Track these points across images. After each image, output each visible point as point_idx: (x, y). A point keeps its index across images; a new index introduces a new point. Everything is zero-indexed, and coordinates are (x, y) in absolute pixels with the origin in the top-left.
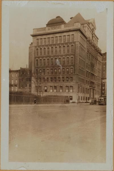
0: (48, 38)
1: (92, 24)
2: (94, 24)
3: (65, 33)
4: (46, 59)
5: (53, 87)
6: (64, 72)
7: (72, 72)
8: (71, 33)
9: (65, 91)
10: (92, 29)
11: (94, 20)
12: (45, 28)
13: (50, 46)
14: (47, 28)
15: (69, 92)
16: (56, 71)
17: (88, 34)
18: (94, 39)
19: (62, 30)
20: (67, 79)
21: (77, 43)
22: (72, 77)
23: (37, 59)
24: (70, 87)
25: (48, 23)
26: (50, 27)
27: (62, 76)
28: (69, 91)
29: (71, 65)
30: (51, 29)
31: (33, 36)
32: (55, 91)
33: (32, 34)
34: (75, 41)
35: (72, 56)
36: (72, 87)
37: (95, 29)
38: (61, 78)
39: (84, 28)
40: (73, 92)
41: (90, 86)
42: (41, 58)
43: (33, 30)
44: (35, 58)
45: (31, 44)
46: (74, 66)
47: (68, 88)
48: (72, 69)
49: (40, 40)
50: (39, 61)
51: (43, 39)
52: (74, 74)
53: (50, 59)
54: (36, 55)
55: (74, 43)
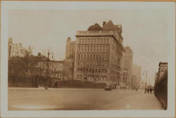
0: (89, 39)
1: (120, 29)
2: (121, 29)
3: (102, 37)
4: (86, 55)
5: (92, 76)
6: (100, 65)
7: (106, 66)
8: (106, 38)
9: (101, 79)
10: (119, 33)
11: (121, 26)
12: (87, 31)
13: (90, 45)
14: (88, 32)
15: (104, 81)
16: (94, 64)
17: (117, 38)
18: (120, 40)
19: (100, 34)
20: (103, 70)
21: (110, 45)
22: (106, 70)
23: (79, 54)
24: (105, 76)
25: (89, 28)
26: (90, 31)
27: (99, 68)
28: (103, 79)
29: (106, 61)
30: (91, 33)
31: (77, 36)
32: (93, 79)
33: (76, 35)
34: (109, 43)
35: (107, 54)
36: (106, 76)
37: (122, 32)
38: (98, 70)
39: (115, 33)
40: (106, 80)
41: (117, 76)
42: (82, 54)
43: (77, 32)
44: (78, 53)
45: (68, 38)
46: (108, 61)
47: (103, 77)
48: (106, 64)
49: (82, 40)
50: (81, 55)
51: (85, 40)
52: (107, 67)
53: (90, 55)
54: (78, 51)
55: (109, 45)
